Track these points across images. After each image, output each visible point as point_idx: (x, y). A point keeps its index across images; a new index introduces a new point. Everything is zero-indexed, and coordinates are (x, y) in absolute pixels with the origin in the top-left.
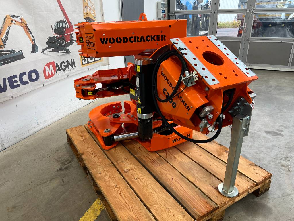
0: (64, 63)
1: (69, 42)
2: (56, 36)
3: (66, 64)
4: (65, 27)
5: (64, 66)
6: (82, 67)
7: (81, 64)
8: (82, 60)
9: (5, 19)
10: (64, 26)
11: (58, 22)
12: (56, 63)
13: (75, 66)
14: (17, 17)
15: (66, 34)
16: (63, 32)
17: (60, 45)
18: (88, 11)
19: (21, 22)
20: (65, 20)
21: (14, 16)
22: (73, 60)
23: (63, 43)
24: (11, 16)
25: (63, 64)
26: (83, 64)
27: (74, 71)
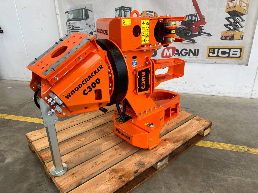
0: (186, 50)
1: (197, 33)
2: (182, 27)
3: (188, 51)
4: (195, 20)
5: (185, 53)
6: (207, 58)
7: (206, 55)
8: (210, 52)
9: (142, 13)
10: (193, 19)
11: (187, 16)
12: (176, 48)
13: (198, 55)
14: (151, 12)
15: (194, 26)
16: (190, 24)
17: (185, 35)
18: (236, 4)
19: (154, 15)
20: (196, 14)
21: (150, 12)
22: (198, 50)
23: (188, 33)
24: (147, 11)
25: (184, 51)
26: (209, 56)
27: (194, 59)
